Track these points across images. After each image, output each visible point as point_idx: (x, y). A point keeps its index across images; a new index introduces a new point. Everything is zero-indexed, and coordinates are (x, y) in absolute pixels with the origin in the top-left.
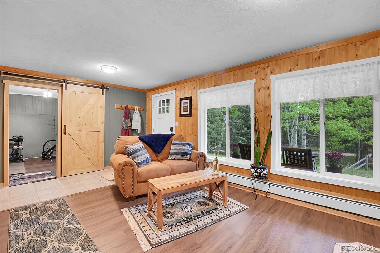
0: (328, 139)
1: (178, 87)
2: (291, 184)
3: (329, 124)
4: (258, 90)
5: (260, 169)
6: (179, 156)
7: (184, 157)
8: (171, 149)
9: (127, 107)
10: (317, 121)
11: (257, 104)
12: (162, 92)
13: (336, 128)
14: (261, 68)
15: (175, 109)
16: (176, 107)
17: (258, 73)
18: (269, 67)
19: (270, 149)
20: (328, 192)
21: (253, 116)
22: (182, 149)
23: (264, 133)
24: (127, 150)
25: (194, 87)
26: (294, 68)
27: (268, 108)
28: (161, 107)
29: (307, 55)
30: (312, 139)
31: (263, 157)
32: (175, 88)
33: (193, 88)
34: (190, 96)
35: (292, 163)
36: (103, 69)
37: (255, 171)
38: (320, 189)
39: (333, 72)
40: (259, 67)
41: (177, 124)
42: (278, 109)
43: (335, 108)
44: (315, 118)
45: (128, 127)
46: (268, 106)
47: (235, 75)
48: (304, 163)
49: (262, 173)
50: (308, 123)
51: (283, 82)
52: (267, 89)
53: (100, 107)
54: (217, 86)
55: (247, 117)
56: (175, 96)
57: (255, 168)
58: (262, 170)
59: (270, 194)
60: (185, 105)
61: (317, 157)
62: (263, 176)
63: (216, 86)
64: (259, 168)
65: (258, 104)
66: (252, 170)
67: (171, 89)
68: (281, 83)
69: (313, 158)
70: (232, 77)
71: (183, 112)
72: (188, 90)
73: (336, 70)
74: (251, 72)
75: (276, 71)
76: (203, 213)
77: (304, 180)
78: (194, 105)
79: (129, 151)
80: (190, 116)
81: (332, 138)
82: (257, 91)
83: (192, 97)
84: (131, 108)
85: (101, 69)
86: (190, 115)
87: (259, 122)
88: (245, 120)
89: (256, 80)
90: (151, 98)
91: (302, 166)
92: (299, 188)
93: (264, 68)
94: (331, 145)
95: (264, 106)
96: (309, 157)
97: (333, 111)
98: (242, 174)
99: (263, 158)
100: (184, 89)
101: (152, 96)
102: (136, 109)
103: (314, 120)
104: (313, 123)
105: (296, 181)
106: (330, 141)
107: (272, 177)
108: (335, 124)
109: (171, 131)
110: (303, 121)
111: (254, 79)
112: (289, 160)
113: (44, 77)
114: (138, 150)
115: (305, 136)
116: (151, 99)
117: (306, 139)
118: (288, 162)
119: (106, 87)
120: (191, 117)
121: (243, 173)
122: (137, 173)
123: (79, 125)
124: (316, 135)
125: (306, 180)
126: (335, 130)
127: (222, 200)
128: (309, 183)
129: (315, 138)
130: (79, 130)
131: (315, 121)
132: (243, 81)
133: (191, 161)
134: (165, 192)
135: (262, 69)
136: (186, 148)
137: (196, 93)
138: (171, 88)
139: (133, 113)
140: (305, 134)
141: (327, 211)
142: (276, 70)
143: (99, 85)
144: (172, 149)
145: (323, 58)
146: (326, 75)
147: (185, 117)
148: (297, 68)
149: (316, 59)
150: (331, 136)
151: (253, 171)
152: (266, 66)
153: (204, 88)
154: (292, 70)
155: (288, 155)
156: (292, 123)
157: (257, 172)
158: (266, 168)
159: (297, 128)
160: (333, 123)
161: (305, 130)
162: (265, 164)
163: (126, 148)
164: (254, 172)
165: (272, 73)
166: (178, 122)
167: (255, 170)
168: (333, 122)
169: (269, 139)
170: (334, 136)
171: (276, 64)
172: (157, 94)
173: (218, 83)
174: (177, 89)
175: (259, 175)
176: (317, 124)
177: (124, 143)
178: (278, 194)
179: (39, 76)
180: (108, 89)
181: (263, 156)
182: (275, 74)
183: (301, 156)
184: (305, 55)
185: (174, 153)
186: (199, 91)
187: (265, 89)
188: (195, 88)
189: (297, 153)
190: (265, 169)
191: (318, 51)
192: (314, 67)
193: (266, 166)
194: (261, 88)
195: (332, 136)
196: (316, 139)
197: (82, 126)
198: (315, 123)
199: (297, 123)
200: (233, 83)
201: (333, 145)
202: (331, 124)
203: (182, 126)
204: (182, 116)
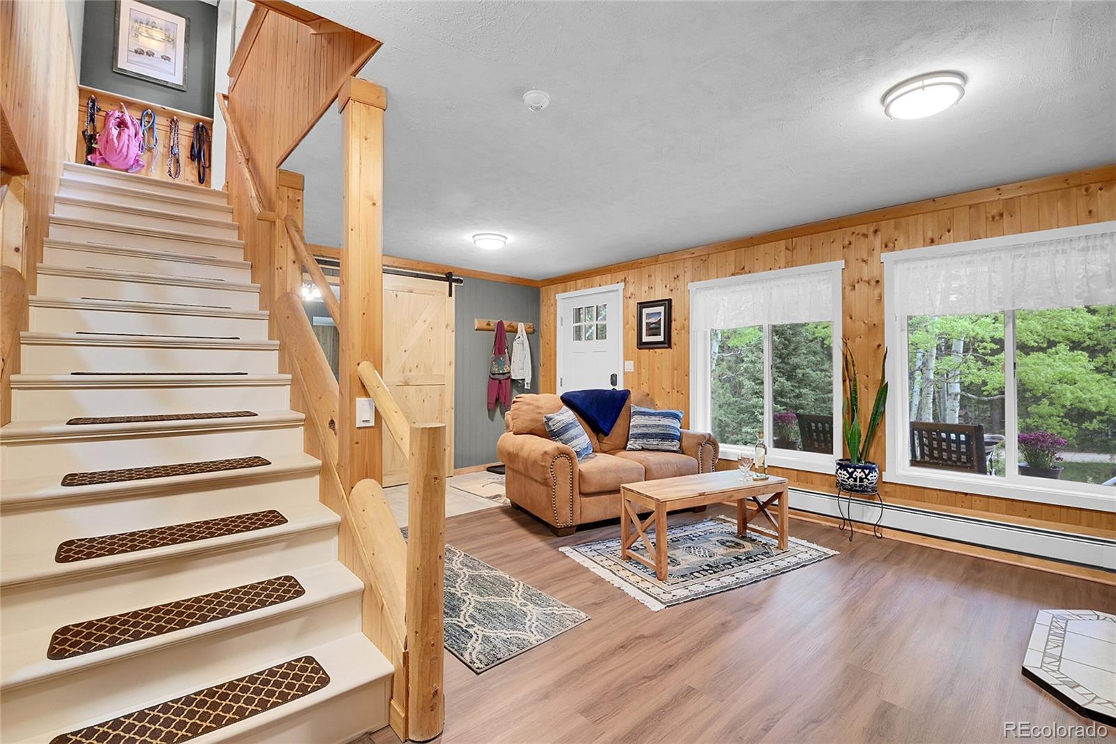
0: (1027, 408)
1: (632, 275)
2: (936, 505)
3: (1028, 366)
4: (851, 286)
5: (860, 470)
6: (654, 443)
7: (666, 445)
8: (631, 425)
9: (500, 324)
10: (993, 356)
11: (848, 318)
12: (585, 287)
13: (1048, 375)
14: (858, 234)
15: (624, 328)
16: (626, 323)
17: (851, 246)
18: (878, 233)
19: (883, 424)
20: (1025, 519)
21: (840, 347)
22: (659, 425)
23: (866, 387)
24: (550, 424)
25: (678, 276)
26: (941, 236)
27: (876, 328)
28: (582, 324)
29: (972, 209)
30: (975, 410)
31: (866, 444)
32: (623, 278)
33: (675, 278)
34: (667, 298)
35: (936, 458)
36: (476, 242)
37: (848, 476)
38: (1006, 514)
39: (1036, 250)
40: (853, 233)
41: (630, 366)
42: (902, 330)
43: (1047, 320)
44: (985, 348)
45: (505, 373)
46: (878, 324)
47: (791, 248)
48: (964, 458)
49: (866, 478)
50: (965, 362)
51: (914, 269)
52: (873, 283)
53: (444, 327)
54: (741, 274)
55: (784, 344)
56: (625, 297)
57: (849, 469)
58: (867, 472)
59: (884, 529)
60: (653, 320)
61: (996, 443)
62: (867, 486)
63: (738, 273)
64: (859, 468)
65: (851, 318)
66: (841, 473)
67: (611, 281)
68: (909, 269)
69: (986, 447)
70: (783, 254)
71: (647, 335)
72: (660, 282)
73: (1042, 244)
74: (833, 242)
75: (896, 242)
76: (738, 559)
77: (966, 494)
78: (677, 319)
79: (554, 426)
80: (666, 348)
81: (1039, 405)
82: (848, 288)
83: (671, 300)
84: (508, 326)
85: (474, 242)
86: (668, 343)
87: (855, 363)
88: (777, 354)
89: (846, 261)
90: (552, 301)
91: (959, 466)
92: (955, 513)
93: (865, 236)
94: (1037, 427)
95: (867, 324)
96: (977, 444)
97: (1039, 328)
98: (810, 485)
99: (866, 447)
100: (649, 281)
101: (557, 295)
102: (519, 330)
103: (983, 354)
104: (979, 362)
105: (947, 498)
106: (1032, 413)
107: (887, 490)
108: (1048, 365)
109: (612, 384)
110: (950, 355)
111: (840, 259)
112: (928, 453)
113: (333, 258)
114: (570, 426)
115: (955, 399)
116: (553, 304)
117: (958, 409)
118: (926, 457)
119: (457, 278)
120: (669, 349)
121: (812, 483)
122: (579, 474)
123: (404, 369)
124: (989, 398)
125: (971, 494)
126: (1046, 382)
127: (776, 538)
128: (978, 501)
129: (985, 407)
130: (403, 380)
131: (986, 358)
132: (811, 263)
133: (683, 453)
134: (672, 507)
135: (862, 238)
136: (669, 424)
137: (683, 289)
138: (611, 276)
139: (513, 340)
140: (956, 395)
141: (1022, 563)
142: (896, 240)
143: (442, 274)
144: (634, 426)
145: (1011, 216)
146: (1019, 256)
147: (653, 348)
148: (949, 236)
149: (993, 218)
150: (1037, 400)
151: (844, 475)
152: (872, 229)
153: (706, 280)
154: (936, 242)
155: (924, 439)
156: (915, 362)
157: (854, 476)
158: (874, 468)
159: (932, 377)
160: (1039, 361)
161: (957, 382)
162: (870, 460)
163: (549, 419)
164: (846, 477)
165: (886, 246)
166: (632, 362)
167: (848, 472)
168: (1042, 359)
169: (881, 402)
170: (1045, 401)
171: (896, 227)
172: (570, 291)
173: (744, 268)
174: (630, 279)
175: (858, 483)
176: (992, 364)
177: (533, 410)
178: (901, 528)
179: (323, 257)
180: (462, 281)
181: (865, 442)
182: (893, 249)
183: (958, 441)
184: (968, 207)
185: (640, 434)
186: (692, 286)
187: (869, 283)
188: (681, 277)
189: (948, 436)
190: (872, 470)
191: (999, 200)
192: (991, 237)
193: (874, 464)
194: (858, 282)
195: (1039, 399)
196: (989, 409)
197: (410, 371)
198: (985, 362)
199: (933, 363)
200: (785, 267)
201: (1041, 426)
202: (1034, 364)
203: (643, 370)
204: (642, 346)
